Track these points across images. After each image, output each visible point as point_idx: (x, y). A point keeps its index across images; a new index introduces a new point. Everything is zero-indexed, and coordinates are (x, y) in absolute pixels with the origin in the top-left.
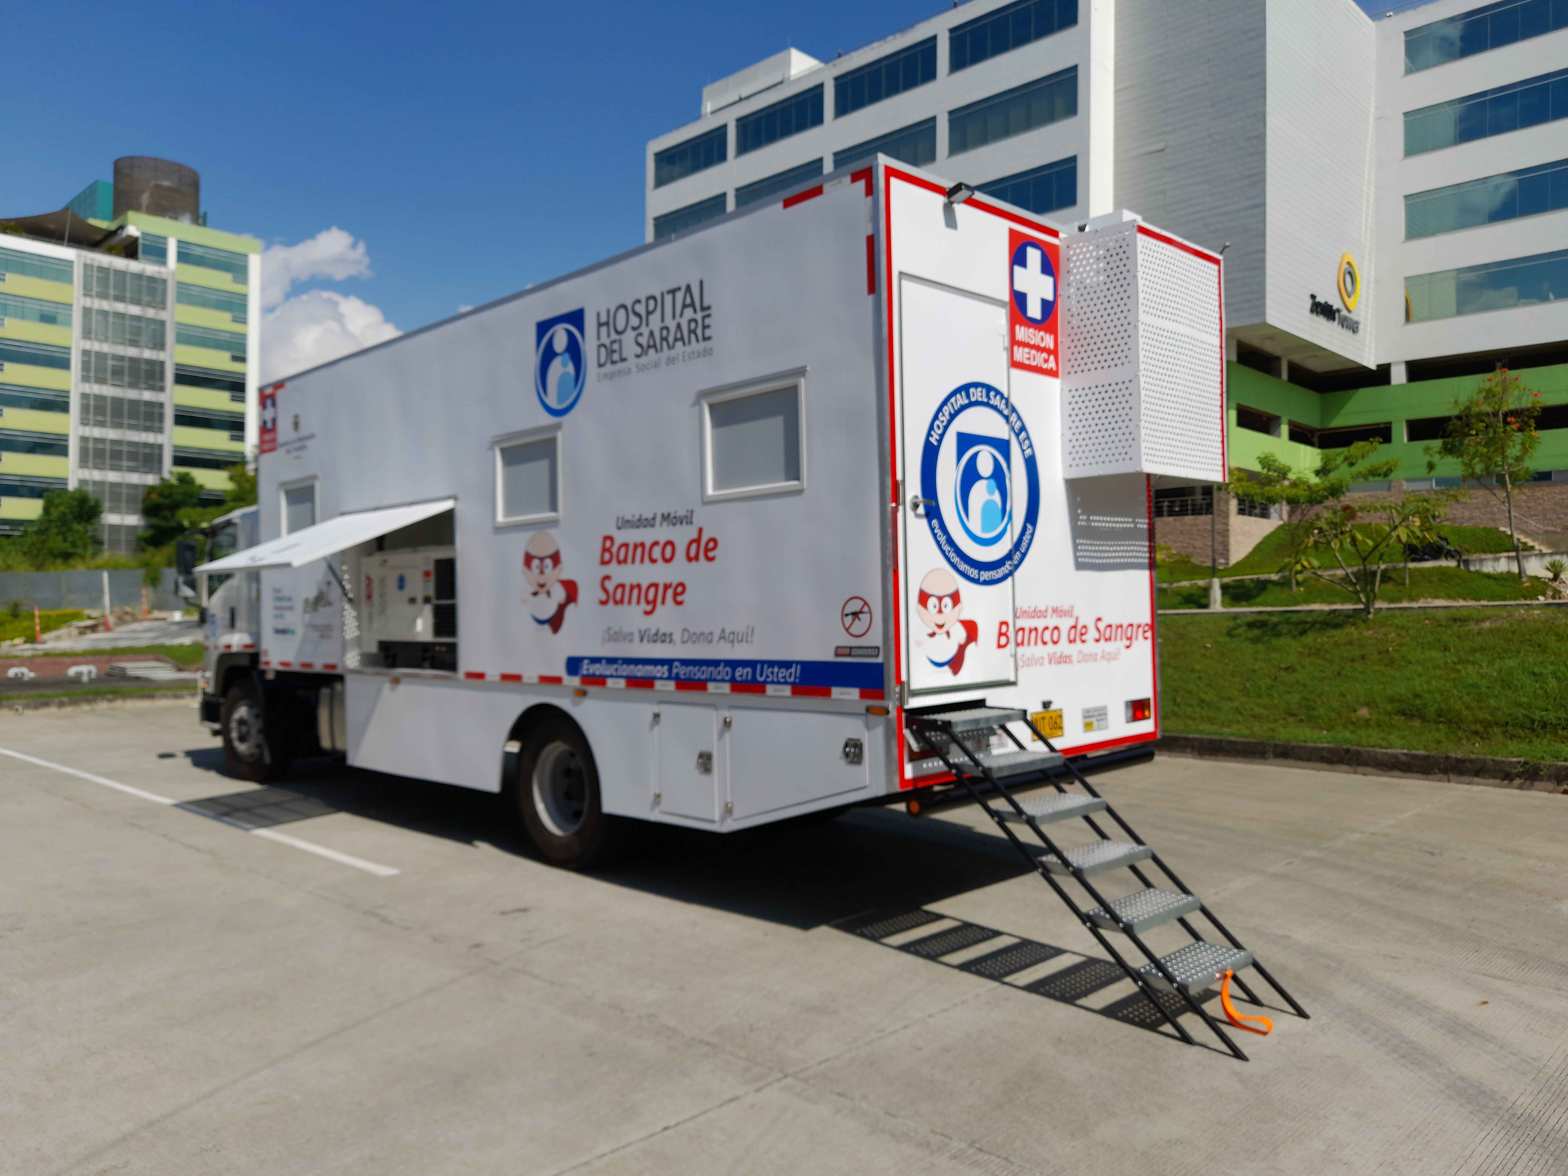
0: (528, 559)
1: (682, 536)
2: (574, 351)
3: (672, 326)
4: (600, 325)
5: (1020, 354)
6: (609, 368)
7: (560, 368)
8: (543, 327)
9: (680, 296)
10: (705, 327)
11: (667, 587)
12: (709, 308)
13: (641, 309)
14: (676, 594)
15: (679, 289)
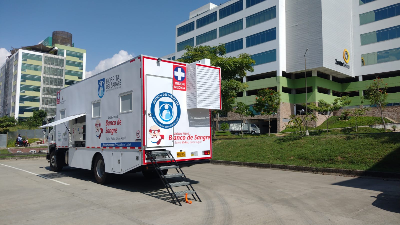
0: (96, 125)
1: (116, 120)
2: (103, 85)
3: (116, 82)
4: (107, 81)
5: (175, 87)
6: (108, 89)
7: (101, 89)
8: (99, 81)
9: (117, 76)
10: (120, 82)
11: (115, 129)
12: (121, 79)
13: (112, 79)
14: (116, 131)
15: (117, 75)
